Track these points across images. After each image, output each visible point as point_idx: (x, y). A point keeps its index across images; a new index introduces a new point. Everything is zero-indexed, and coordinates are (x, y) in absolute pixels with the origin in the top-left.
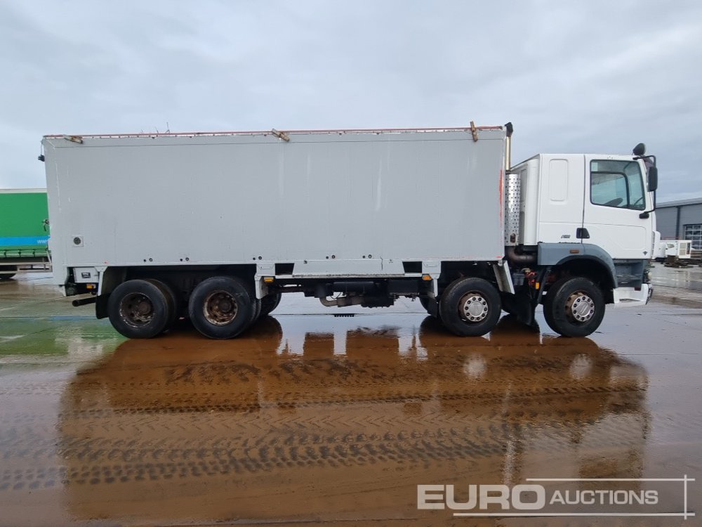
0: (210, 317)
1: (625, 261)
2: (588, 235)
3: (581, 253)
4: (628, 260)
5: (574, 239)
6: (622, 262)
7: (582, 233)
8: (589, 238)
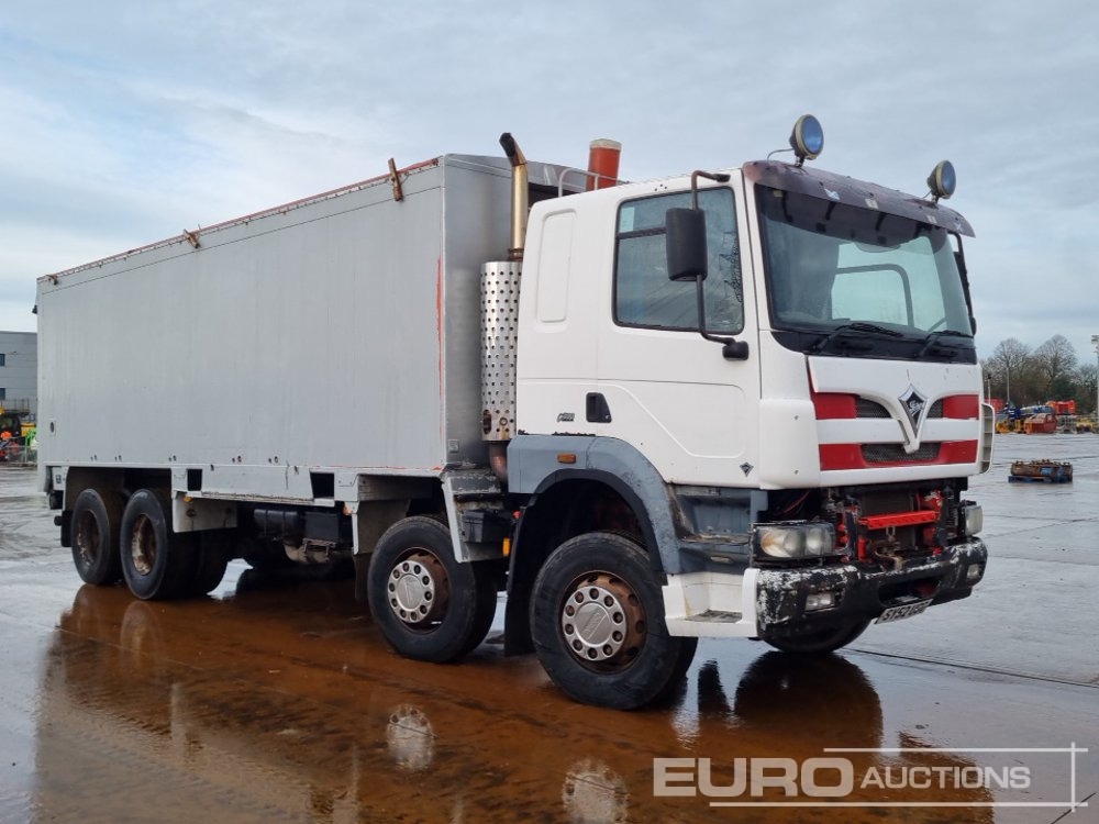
0: (141, 559)
1: (714, 493)
2: (608, 413)
3: (580, 465)
4: (719, 489)
5: (581, 425)
6: (706, 493)
7: (597, 408)
8: (609, 421)
